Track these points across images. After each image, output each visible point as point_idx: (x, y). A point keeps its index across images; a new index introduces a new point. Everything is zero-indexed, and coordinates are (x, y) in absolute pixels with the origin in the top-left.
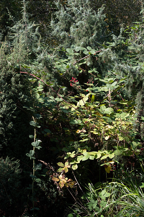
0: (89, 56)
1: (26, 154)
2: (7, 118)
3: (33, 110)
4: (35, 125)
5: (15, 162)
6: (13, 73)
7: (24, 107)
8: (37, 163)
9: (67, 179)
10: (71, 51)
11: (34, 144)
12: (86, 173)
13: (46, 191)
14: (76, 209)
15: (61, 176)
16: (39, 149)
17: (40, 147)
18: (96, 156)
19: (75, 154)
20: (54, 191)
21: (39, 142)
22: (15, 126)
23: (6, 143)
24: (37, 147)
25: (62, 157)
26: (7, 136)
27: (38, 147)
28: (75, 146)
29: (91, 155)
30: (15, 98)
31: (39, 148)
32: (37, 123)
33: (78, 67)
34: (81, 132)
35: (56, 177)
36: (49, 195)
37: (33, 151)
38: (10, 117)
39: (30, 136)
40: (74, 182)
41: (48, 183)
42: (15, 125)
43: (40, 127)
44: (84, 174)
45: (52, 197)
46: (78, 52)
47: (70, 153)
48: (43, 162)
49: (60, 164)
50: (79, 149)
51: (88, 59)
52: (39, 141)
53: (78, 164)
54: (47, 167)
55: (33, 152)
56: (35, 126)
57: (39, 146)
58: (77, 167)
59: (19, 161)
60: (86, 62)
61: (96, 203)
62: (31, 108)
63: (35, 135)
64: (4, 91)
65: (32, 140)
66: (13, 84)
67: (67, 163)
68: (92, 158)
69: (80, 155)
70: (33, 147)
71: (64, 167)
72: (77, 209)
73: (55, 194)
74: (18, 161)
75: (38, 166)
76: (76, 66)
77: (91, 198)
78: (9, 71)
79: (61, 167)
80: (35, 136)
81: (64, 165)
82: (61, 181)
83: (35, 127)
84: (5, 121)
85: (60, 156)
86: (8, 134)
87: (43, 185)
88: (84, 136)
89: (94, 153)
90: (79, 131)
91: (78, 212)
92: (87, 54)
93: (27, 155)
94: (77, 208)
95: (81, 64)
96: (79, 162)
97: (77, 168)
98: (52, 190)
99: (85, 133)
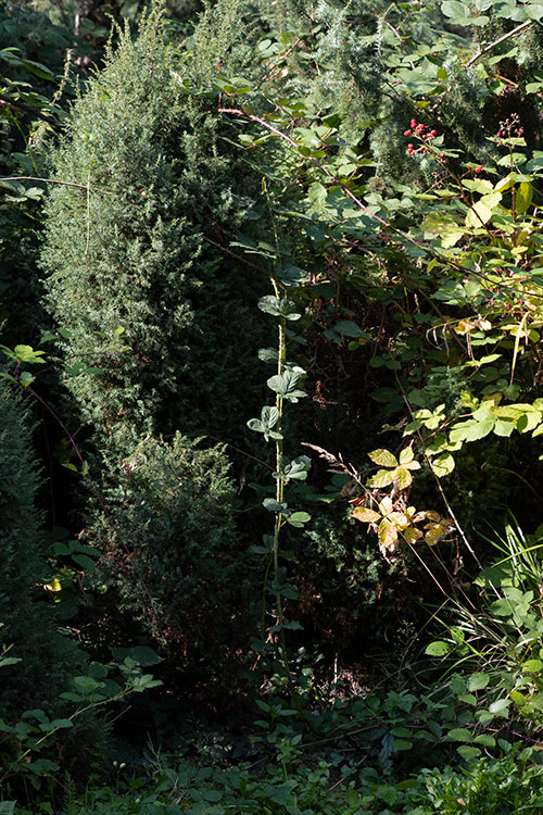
0: (528, 26)
1: (248, 423)
2: (170, 287)
3: (272, 254)
4: (278, 311)
5: (211, 454)
6: (192, 114)
7: (233, 244)
8: (292, 453)
9: (412, 510)
10: (462, 9)
11: (276, 383)
12: (494, 485)
13: (342, 558)
14: (460, 625)
15: (386, 503)
16: (296, 401)
17: (299, 393)
18: (523, 421)
19: (443, 417)
20: (368, 558)
21: (294, 375)
22: (205, 318)
23: (173, 381)
24: (286, 397)
25: (399, 426)
26: (176, 357)
27: (293, 394)
28: (452, 384)
29: (501, 418)
30: (199, 211)
31: (294, 397)
32: (286, 304)
33: (485, 72)
34: (472, 331)
35: (368, 507)
36: (352, 573)
37: (273, 408)
38: (183, 284)
39: (264, 354)
40: (443, 522)
41: (345, 526)
42: (202, 313)
43: (296, 317)
44: (489, 491)
45: (361, 579)
46: (483, 14)
47: (425, 413)
48: (320, 450)
49: (381, 456)
50: (466, 395)
51: (524, 37)
52: (297, 369)
53: (455, 455)
54: (335, 468)
55: (274, 413)
56: (277, 314)
57: (295, 388)
58: (453, 465)
59: (223, 449)
60: (516, 49)
61: (526, 602)
62: (261, 245)
63: (282, 347)
64: (152, 186)
65: (271, 369)
66: (191, 157)
67: (407, 454)
68: (503, 430)
69: (464, 420)
70: (275, 394)
71: (393, 469)
72: (463, 623)
73: (372, 569)
74: (219, 450)
75: (295, 466)
76: (480, 67)
77: (513, 581)
78: (177, 108)
79: (385, 468)
80: (280, 352)
81: (398, 458)
82: (385, 519)
83: (278, 320)
84: (163, 299)
85: (388, 425)
86: (179, 348)
87: (327, 534)
88: (484, 343)
89: (514, 410)
90: (464, 327)
91: (467, 635)
92: (521, 20)
93: (252, 424)
94: (466, 621)
95: (498, 59)
96: (458, 446)
97: (451, 470)
98: (364, 552)
99: (488, 334)
